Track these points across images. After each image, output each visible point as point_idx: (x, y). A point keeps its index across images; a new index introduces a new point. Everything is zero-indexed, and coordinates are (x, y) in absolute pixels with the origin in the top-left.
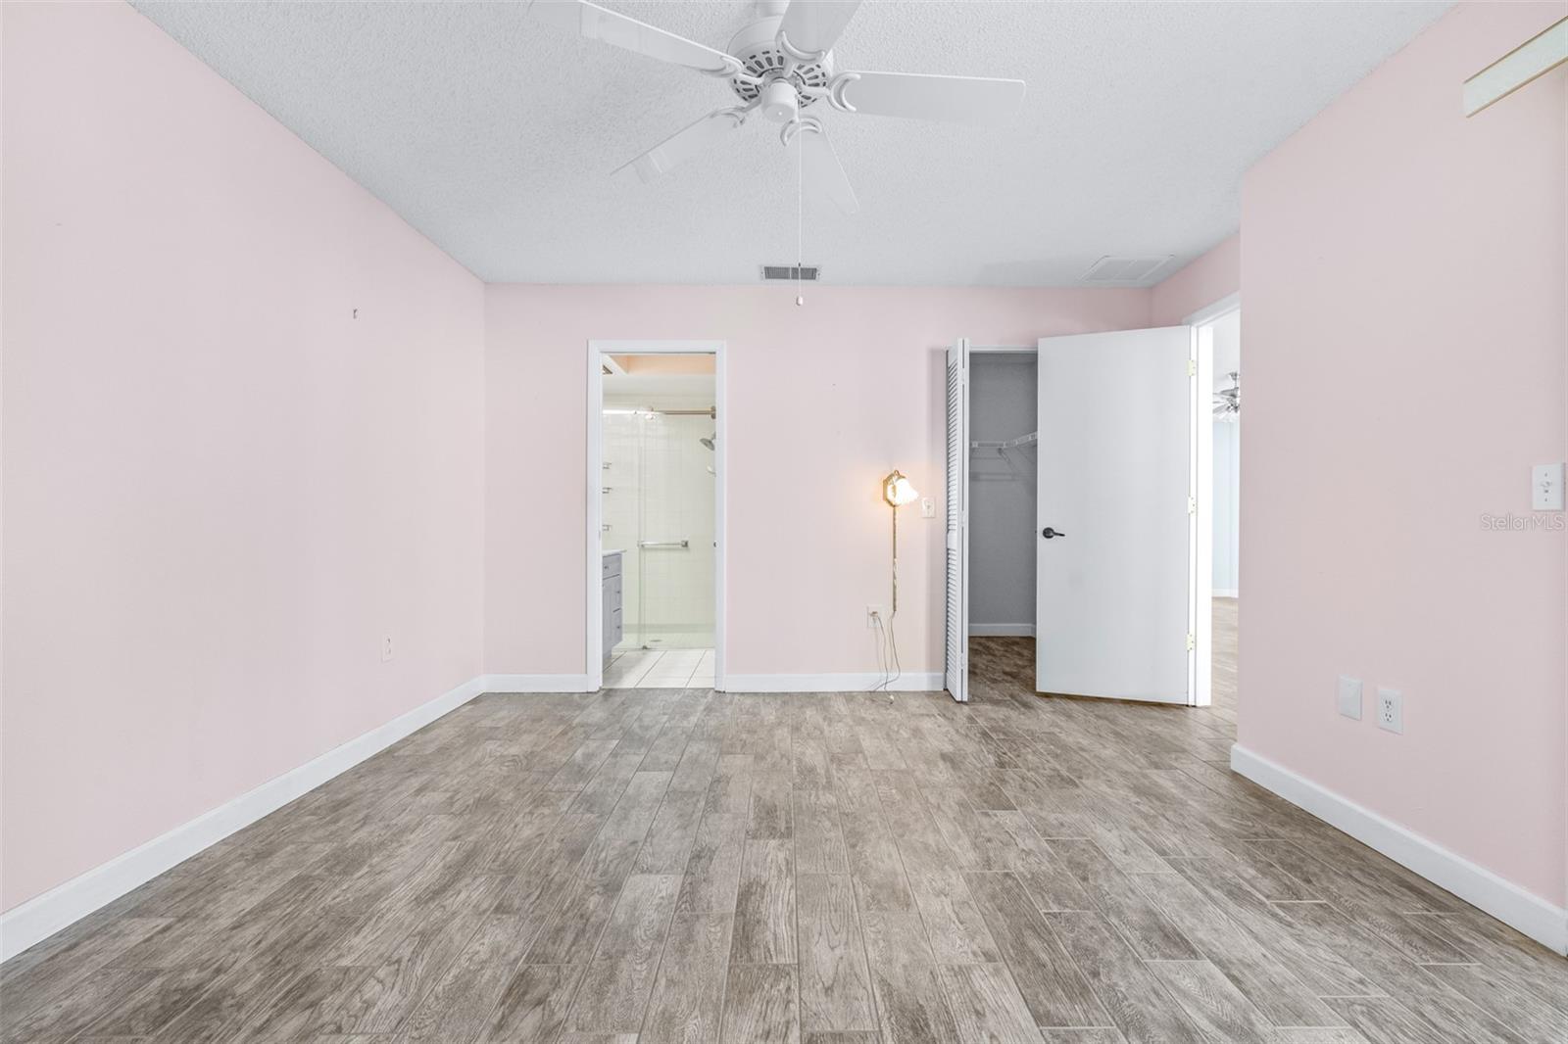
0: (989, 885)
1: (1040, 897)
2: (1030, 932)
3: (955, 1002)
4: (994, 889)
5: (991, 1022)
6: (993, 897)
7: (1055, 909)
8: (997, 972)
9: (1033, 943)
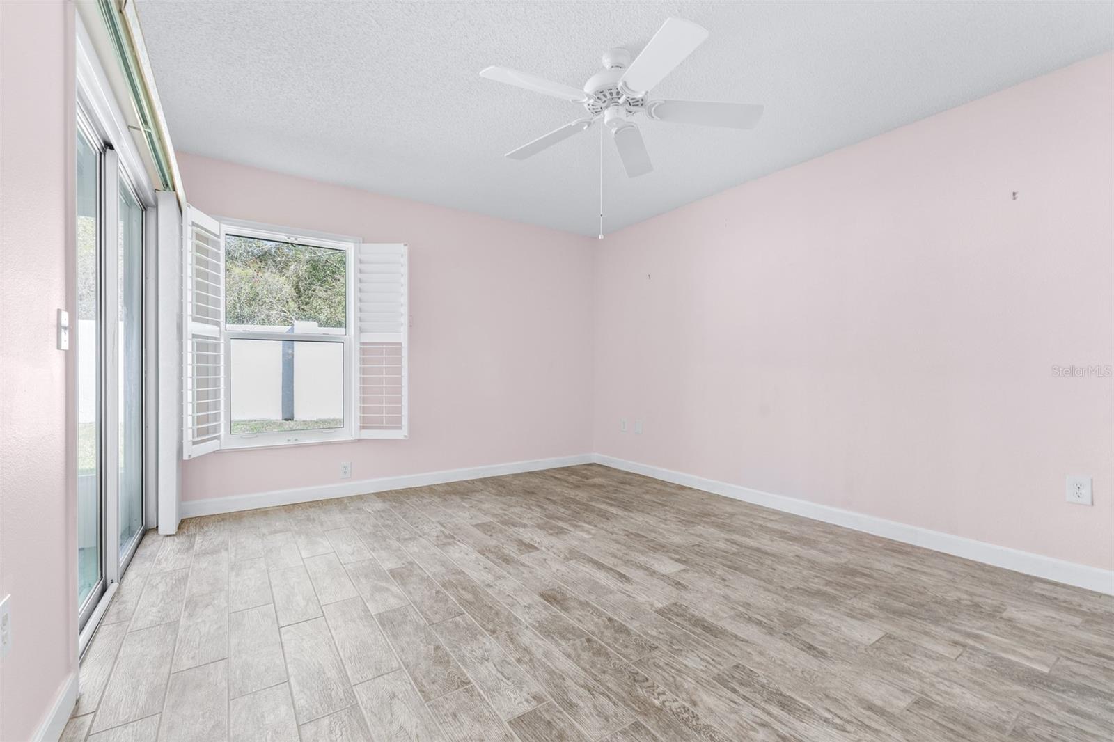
0: (503, 620)
1: (469, 623)
2: (472, 601)
3: (497, 568)
4: (499, 619)
5: (481, 568)
6: (497, 613)
7: (458, 619)
8: (483, 582)
9: (469, 596)
